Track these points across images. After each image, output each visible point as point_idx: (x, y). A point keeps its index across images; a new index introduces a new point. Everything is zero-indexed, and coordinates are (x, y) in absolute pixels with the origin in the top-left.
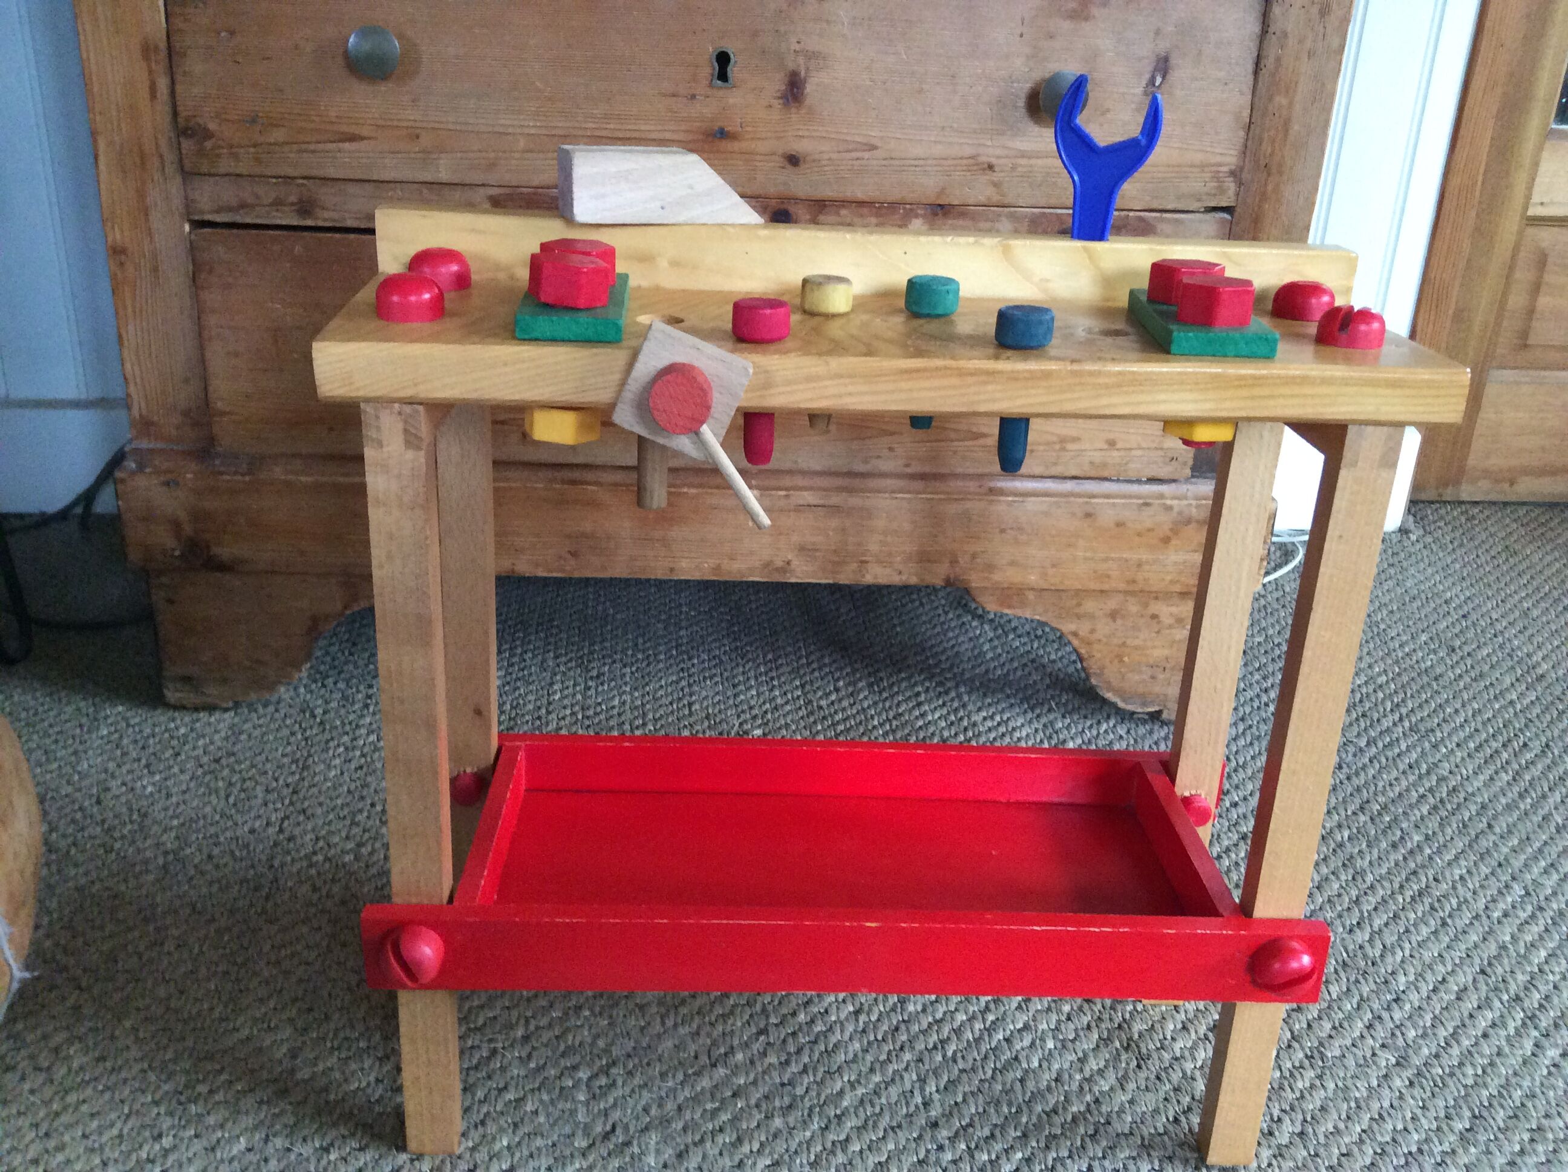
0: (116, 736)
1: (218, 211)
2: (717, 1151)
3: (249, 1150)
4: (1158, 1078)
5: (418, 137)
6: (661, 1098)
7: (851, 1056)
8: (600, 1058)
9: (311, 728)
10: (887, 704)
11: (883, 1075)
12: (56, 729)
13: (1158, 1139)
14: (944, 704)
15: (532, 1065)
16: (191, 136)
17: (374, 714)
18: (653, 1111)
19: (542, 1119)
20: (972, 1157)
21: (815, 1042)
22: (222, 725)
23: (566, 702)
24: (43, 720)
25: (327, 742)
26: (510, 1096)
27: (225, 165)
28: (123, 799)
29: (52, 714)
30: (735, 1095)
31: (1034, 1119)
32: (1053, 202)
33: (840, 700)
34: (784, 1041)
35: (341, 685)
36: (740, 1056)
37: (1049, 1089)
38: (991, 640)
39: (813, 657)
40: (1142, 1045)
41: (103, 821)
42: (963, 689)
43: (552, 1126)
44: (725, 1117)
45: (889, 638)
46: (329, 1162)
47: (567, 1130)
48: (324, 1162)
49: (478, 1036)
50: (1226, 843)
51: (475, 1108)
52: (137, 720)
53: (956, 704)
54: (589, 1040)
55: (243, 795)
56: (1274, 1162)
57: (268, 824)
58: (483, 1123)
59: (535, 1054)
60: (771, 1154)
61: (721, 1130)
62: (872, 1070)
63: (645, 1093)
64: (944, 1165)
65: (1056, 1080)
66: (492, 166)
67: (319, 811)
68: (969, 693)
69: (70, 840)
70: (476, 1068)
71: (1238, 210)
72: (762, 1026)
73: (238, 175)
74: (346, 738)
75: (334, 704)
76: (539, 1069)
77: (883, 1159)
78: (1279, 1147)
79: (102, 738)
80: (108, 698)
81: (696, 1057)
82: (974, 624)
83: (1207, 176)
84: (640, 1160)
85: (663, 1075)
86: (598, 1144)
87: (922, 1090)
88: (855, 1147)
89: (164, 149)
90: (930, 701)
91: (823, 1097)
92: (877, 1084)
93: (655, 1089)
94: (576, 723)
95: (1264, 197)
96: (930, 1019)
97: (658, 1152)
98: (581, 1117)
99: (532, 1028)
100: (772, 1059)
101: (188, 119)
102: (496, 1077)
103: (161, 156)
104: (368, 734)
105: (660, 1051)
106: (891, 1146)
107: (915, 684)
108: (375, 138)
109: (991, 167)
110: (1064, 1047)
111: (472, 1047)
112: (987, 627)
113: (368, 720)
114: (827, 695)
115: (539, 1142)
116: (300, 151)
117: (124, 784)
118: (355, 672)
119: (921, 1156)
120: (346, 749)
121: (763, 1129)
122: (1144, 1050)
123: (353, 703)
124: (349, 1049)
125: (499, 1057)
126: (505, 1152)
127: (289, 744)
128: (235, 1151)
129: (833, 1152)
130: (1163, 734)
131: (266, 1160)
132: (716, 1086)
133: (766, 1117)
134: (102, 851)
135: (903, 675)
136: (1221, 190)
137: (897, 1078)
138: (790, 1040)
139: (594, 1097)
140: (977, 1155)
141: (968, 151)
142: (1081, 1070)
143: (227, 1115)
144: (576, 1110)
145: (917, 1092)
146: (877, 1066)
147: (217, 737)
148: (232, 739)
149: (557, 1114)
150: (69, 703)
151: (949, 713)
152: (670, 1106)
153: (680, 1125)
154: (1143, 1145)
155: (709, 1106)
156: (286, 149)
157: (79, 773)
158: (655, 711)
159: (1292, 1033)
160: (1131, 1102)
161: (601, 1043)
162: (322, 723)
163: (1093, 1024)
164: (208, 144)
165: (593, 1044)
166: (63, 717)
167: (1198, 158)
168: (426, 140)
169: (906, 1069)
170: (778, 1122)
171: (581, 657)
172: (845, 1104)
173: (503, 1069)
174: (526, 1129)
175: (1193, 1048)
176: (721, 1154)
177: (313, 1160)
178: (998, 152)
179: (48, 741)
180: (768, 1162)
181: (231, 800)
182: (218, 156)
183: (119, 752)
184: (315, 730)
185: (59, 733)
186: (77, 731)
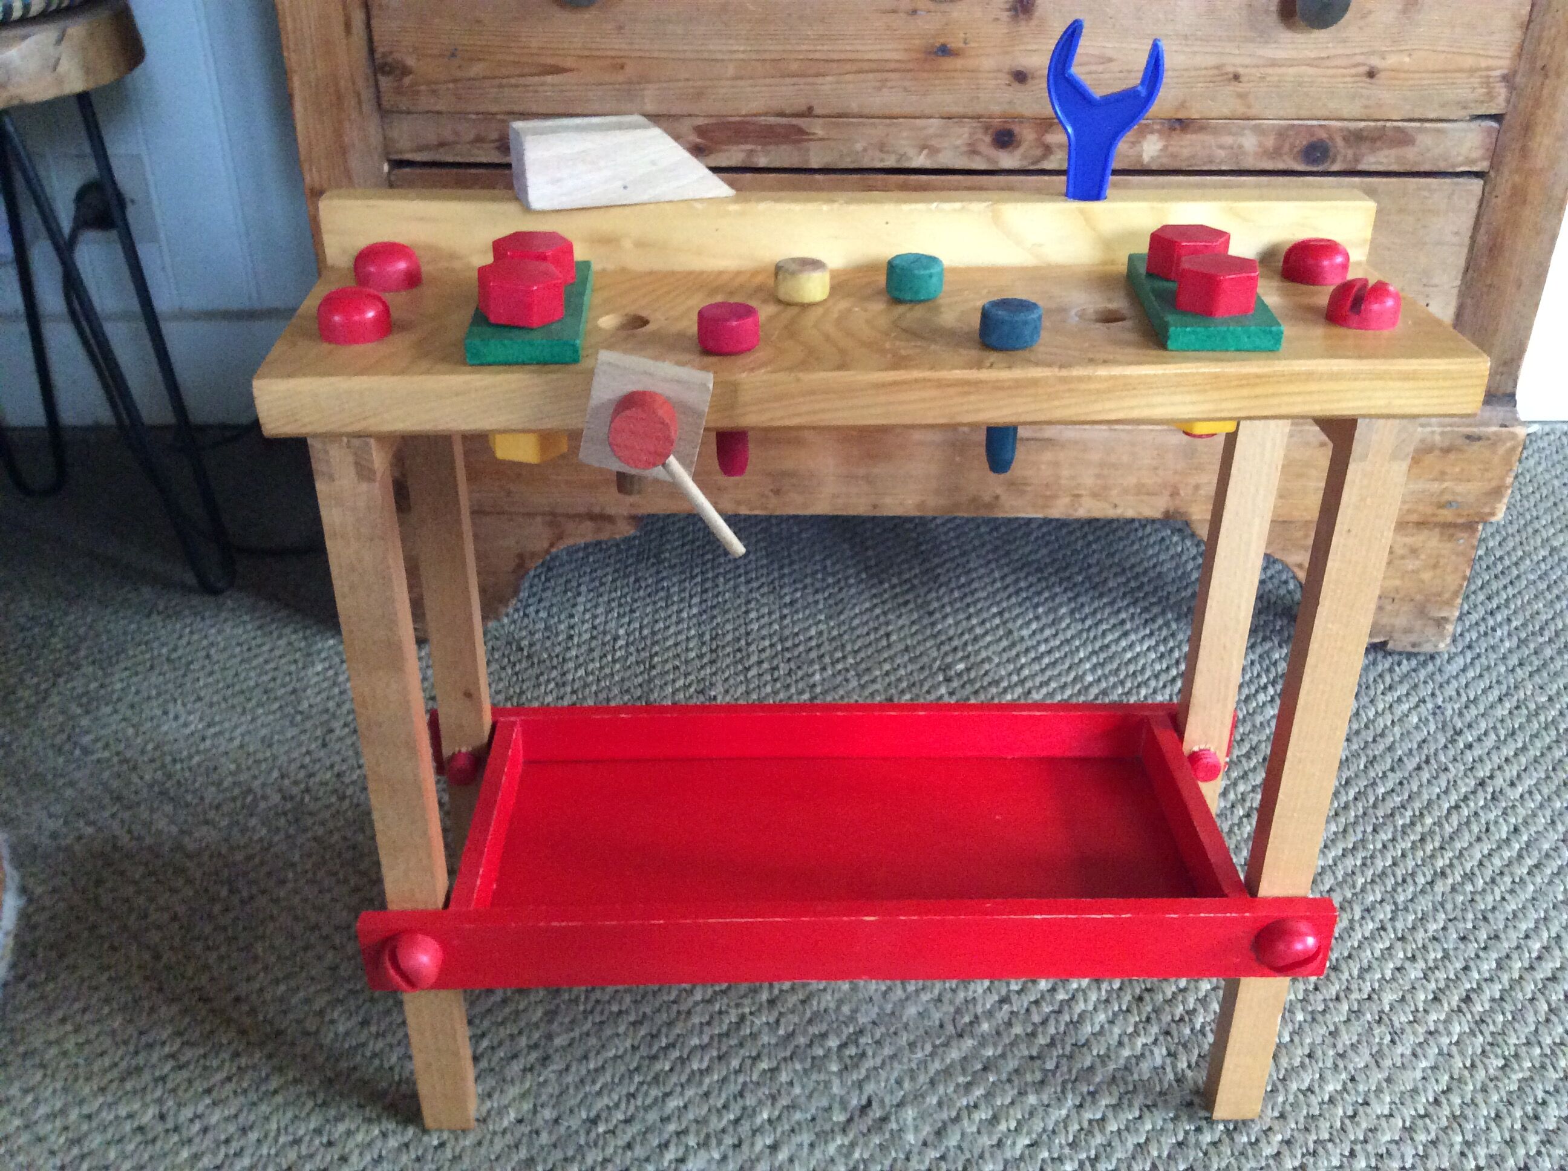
0: (331, 673)
1: (420, 149)
2: (974, 1129)
3: (520, 1121)
4: (1414, 1055)
5: (622, 67)
6: (912, 1070)
7: (1097, 1028)
8: (847, 1026)
9: (520, 661)
10: (1092, 635)
11: (1132, 1049)
12: (272, 665)
13: (1420, 1123)
14: (1152, 634)
15: (781, 1032)
16: (389, 73)
17: (579, 646)
18: (907, 1085)
19: (797, 1090)
20: (1232, 1139)
21: (1059, 1012)
23: (764, 632)
24: (256, 656)
25: (537, 678)
26: (764, 1065)
27: (426, 102)
28: (349, 742)
29: (265, 648)
30: (985, 1069)
31: (1291, 1099)
32: (1303, 113)
33: (1042, 630)
34: (1028, 1010)
35: (543, 614)
36: (985, 1026)
37: (1302, 1065)
38: (1194, 558)
39: (1008, 580)
40: (1394, 1018)
41: (332, 766)
42: (1170, 616)
43: (810, 1097)
44: (978, 1092)
45: (1085, 557)
46: (598, 1135)
47: (824, 1102)
48: (593, 1135)
49: (725, 1000)
50: (1463, 790)
51: (732, 1077)
53: (1164, 633)
54: (832, 1005)
56: (1543, 1150)
58: (741, 1094)
59: (783, 1021)
60: (1028, 1133)
61: (976, 1106)
62: (1120, 1044)
63: (896, 1065)
64: (1204, 1147)
65: (1309, 1056)
66: (699, 95)
68: (1177, 620)
69: (303, 786)
70: (727, 1034)
71: (1508, 117)
72: (1004, 992)
73: (439, 113)
74: (554, 673)
75: (537, 636)
76: (791, 1036)
77: (1142, 1140)
78: (1546, 1131)
79: (318, 674)
80: (319, 632)
81: (941, 1026)
82: (1175, 539)
83: (1475, 81)
84: (900, 1138)
85: (912, 1045)
86: (856, 1118)
87: (1174, 1067)
88: (1113, 1126)
89: (361, 83)
90: (1136, 630)
91: (1074, 1072)
92: (1128, 1058)
93: (905, 1060)
94: (776, 655)
95: (1537, 103)
96: (1174, 988)
97: (916, 1129)
98: (836, 1089)
99: (776, 992)
100: (1017, 1030)
101: (384, 55)
102: (748, 1044)
103: (359, 95)
104: (576, 669)
105: (905, 1019)
106: (1149, 1127)
107: (1119, 611)
108: (578, 70)
109: (1236, 77)
110: (1314, 1019)
111: (720, 1012)
112: (1188, 543)
113: (574, 653)
114: (1028, 623)
115: (798, 1116)
116: (501, 86)
117: (346, 725)
118: (554, 601)
119: (1180, 1138)
120: (557, 684)
121: (1018, 1106)
122: (1397, 1025)
123: (557, 634)
124: (602, 1013)
125: (748, 1023)
126: (767, 1126)
127: (500, 679)
128: (505, 1123)
129: (1090, 1132)
130: (1387, 665)
131: (537, 1133)
132: (965, 1058)
133: (1020, 1093)
134: (334, 799)
135: (1105, 600)
136: (1490, 96)
137: (1147, 1053)
138: (1034, 1009)
139: (846, 1068)
140: (1236, 1136)
141: (1212, 61)
142: (1334, 1046)
143: (494, 1083)
144: (830, 1081)
145: (1169, 1069)
146: (1126, 1040)
149: (811, 1085)
150: (280, 637)
151: (1157, 644)
152: (923, 1079)
153: (935, 1100)
154: (1404, 1128)
155: (961, 1080)
156: (487, 82)
157: (301, 713)
158: (854, 642)
159: (1549, 1005)
160: (1388, 1080)
161: (846, 1009)
162: (529, 657)
163: (1342, 995)
164: (407, 80)
165: (838, 1008)
166: (278, 653)
167: (1469, 62)
168: (630, 70)
169: (1155, 1042)
170: (1032, 1099)
171: (772, 582)
172: (1098, 1080)
173: (754, 1036)
174: (784, 1101)
175: (1447, 1021)
176: (979, 1132)
177: (582, 1132)
178: (1247, 61)
179: (265, 678)
180: (1027, 1142)
182: (418, 92)
183: (336, 690)
184: (524, 664)
185: (276, 669)
186: (293, 668)
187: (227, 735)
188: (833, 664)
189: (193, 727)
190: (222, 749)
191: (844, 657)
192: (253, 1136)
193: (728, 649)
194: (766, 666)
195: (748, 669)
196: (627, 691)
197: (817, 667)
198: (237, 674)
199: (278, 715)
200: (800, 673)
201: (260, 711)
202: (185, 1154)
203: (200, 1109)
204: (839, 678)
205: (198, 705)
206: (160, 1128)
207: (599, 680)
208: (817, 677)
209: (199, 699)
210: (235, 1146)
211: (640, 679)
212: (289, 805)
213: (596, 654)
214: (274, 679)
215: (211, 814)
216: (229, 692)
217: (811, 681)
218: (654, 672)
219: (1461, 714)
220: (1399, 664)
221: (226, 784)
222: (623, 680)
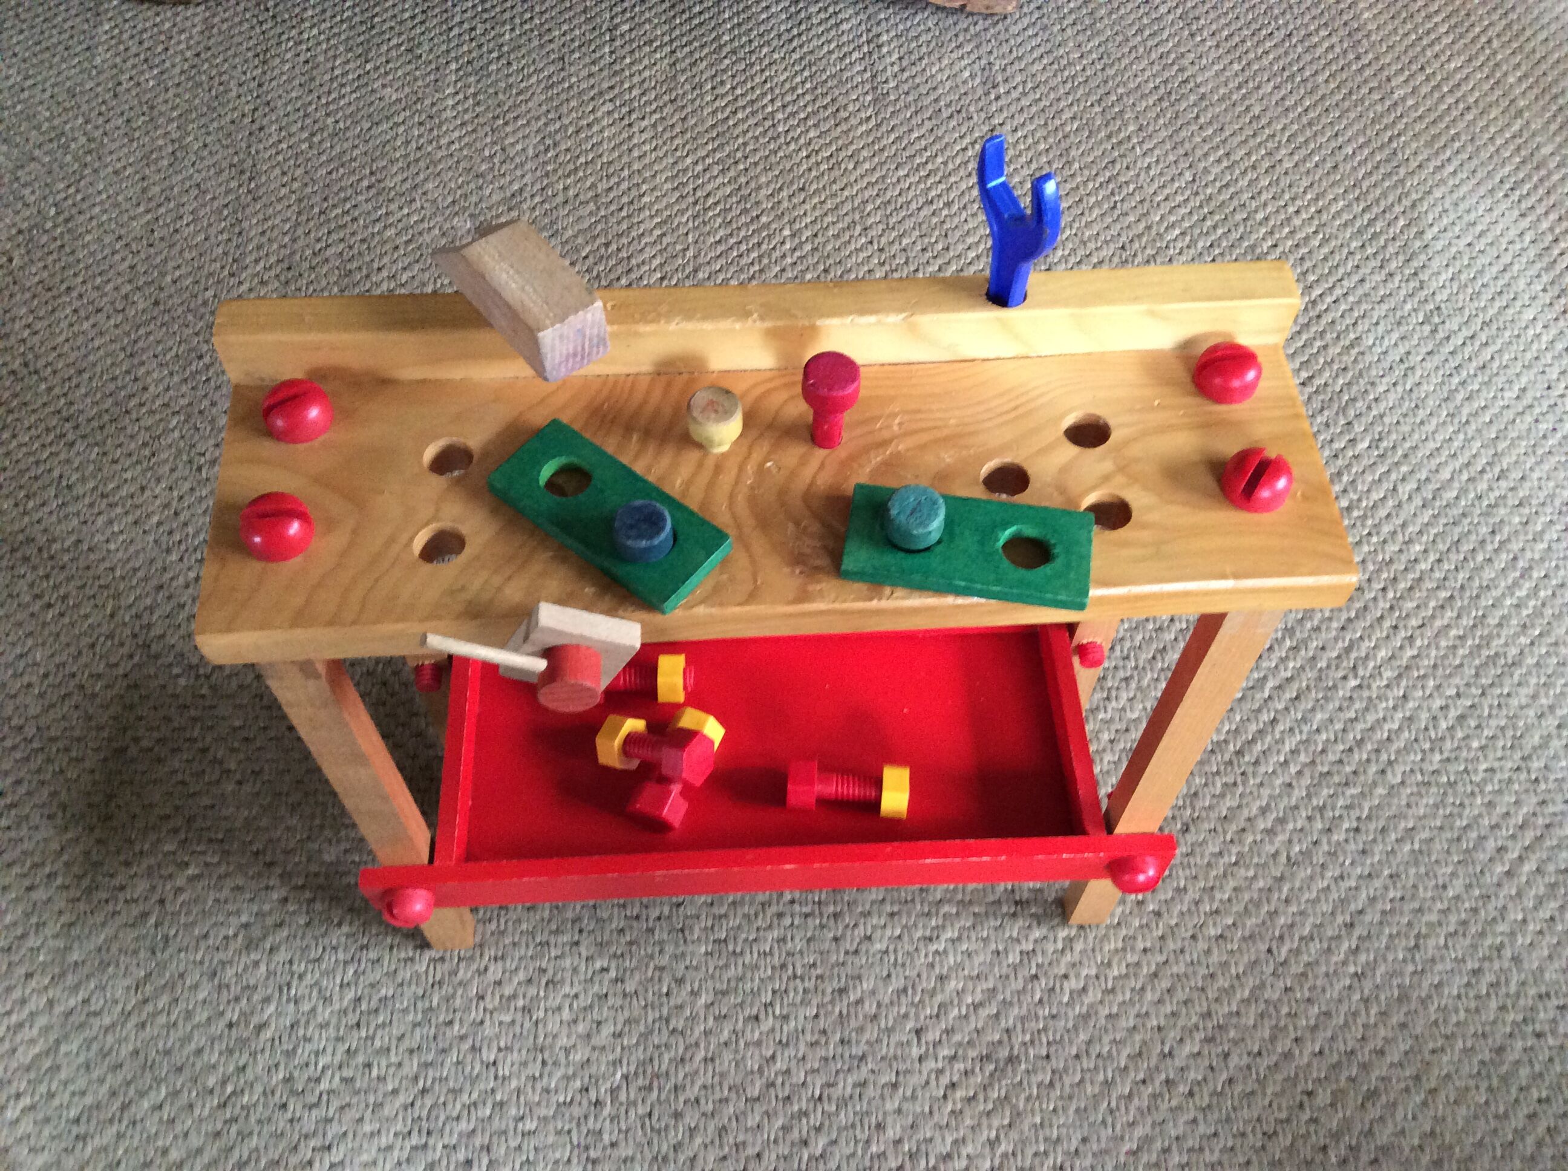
0: (116, 31)
9: (266, 21)
12: (70, 24)
22: (197, 20)
25: (280, 35)
28: (133, 93)
52: (130, 14)
55: (221, 88)
57: (243, 116)
67: (279, 103)
69: (101, 131)
74: (294, 32)
79: (106, 32)
104: (311, 28)
113: (310, 13)
117: (131, 78)
120: (295, 43)
127: (250, 37)
147: (195, 31)
148: (207, 33)
157: (96, 67)
162: (274, 17)
179: (66, 36)
181: (214, 93)
183: (122, 47)
184: (270, 24)
185: (72, 27)
186: (86, 27)
187: (40, 87)
188: (521, 24)
189: (12, 81)
190: (37, 100)
191: (532, 18)
192: (86, 376)
193: (437, 10)
194: (466, 26)
195: (451, 29)
196: (351, 49)
197: (508, 27)
198: (42, 32)
199: (77, 70)
200: (493, 33)
201: (64, 66)
202: (43, 386)
203: (50, 359)
204: (525, 38)
205: (14, 60)
206: (25, 371)
207: (328, 39)
208: (507, 37)
209: (15, 55)
210: (74, 381)
211: (362, 38)
212: (93, 146)
213: (328, 14)
214: (72, 37)
215: (37, 153)
216: (38, 48)
217: (501, 41)
218: (374, 32)
219: (1004, 70)
220: (976, 24)
221: (44, 129)
222: (348, 39)
